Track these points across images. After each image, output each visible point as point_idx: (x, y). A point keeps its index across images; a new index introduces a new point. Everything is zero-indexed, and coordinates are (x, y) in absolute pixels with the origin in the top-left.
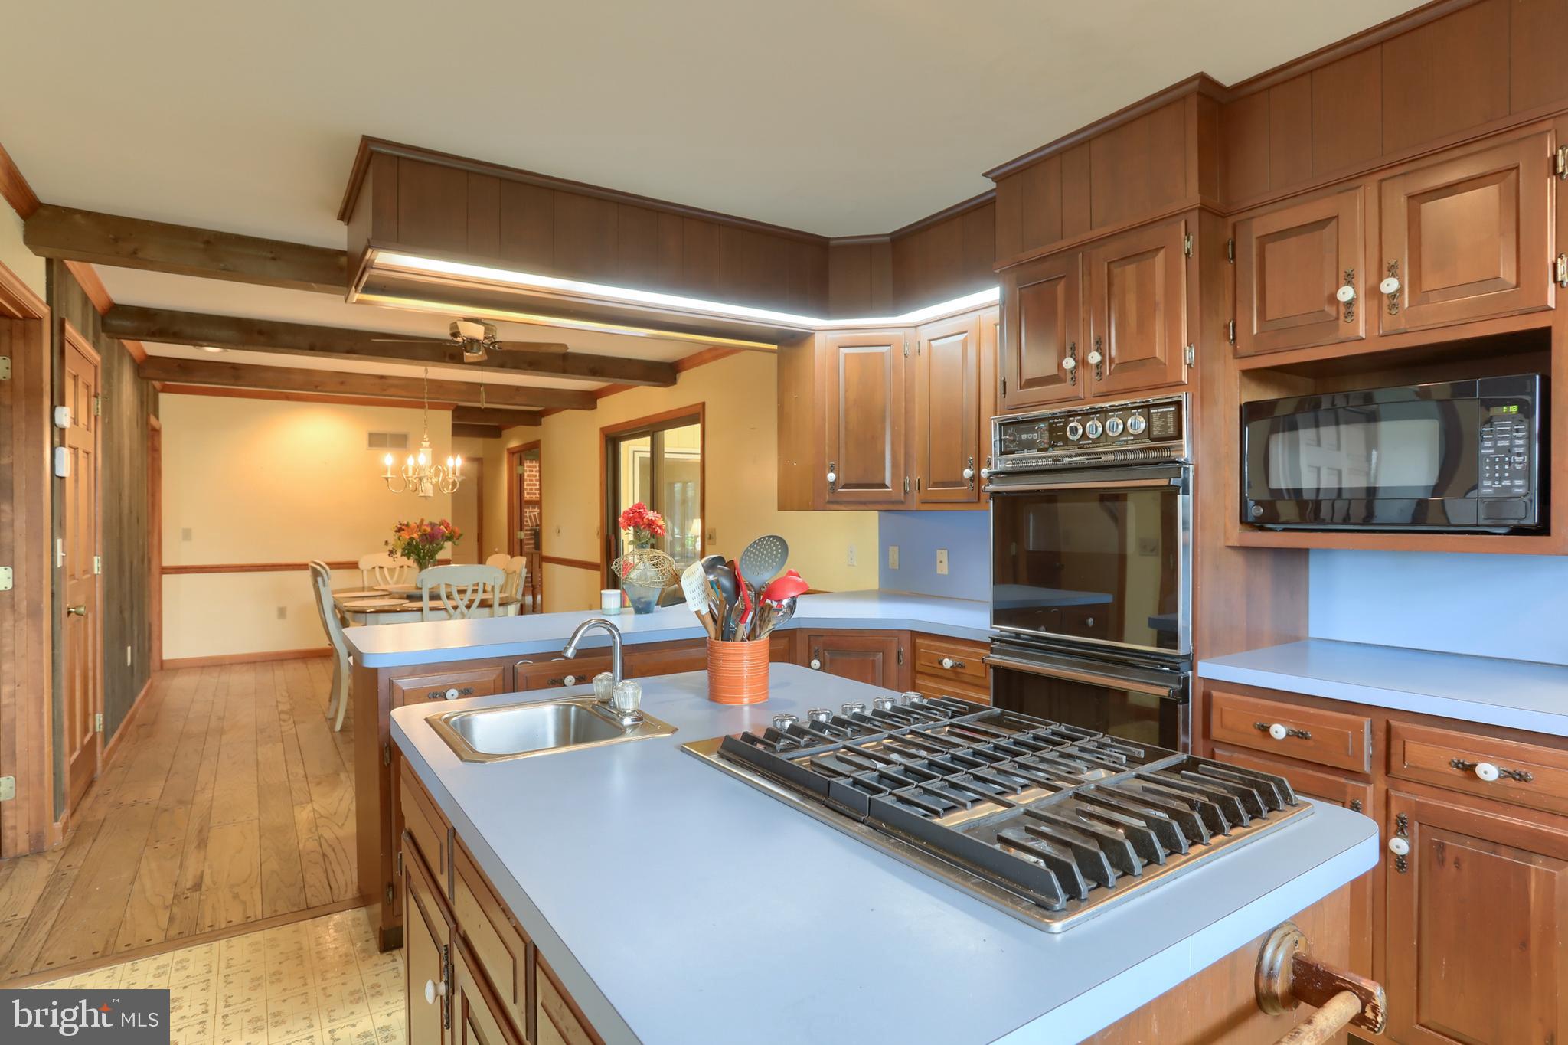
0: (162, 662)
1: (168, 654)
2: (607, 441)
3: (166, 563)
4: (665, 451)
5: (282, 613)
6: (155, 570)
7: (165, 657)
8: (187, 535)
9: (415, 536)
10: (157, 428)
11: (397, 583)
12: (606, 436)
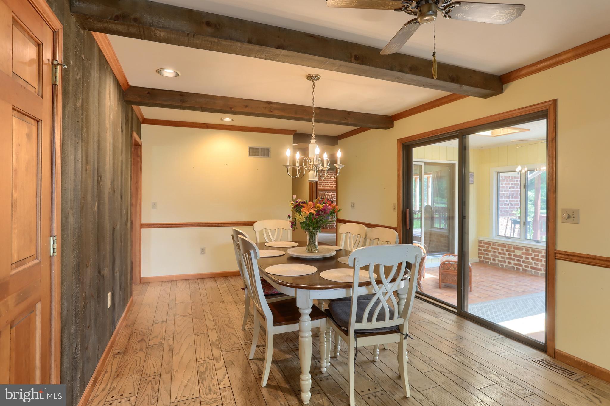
0: (141, 279)
1: (145, 274)
2: (403, 148)
3: (144, 221)
4: (413, 161)
5: (203, 251)
6: (138, 226)
7: (142, 276)
8: (154, 206)
9: (312, 211)
10: (140, 144)
11: (276, 241)
12: (403, 144)
